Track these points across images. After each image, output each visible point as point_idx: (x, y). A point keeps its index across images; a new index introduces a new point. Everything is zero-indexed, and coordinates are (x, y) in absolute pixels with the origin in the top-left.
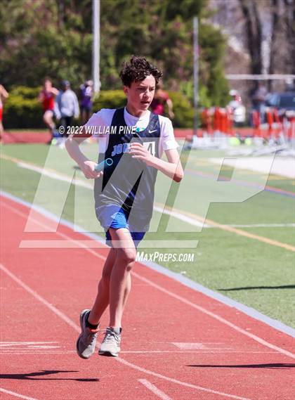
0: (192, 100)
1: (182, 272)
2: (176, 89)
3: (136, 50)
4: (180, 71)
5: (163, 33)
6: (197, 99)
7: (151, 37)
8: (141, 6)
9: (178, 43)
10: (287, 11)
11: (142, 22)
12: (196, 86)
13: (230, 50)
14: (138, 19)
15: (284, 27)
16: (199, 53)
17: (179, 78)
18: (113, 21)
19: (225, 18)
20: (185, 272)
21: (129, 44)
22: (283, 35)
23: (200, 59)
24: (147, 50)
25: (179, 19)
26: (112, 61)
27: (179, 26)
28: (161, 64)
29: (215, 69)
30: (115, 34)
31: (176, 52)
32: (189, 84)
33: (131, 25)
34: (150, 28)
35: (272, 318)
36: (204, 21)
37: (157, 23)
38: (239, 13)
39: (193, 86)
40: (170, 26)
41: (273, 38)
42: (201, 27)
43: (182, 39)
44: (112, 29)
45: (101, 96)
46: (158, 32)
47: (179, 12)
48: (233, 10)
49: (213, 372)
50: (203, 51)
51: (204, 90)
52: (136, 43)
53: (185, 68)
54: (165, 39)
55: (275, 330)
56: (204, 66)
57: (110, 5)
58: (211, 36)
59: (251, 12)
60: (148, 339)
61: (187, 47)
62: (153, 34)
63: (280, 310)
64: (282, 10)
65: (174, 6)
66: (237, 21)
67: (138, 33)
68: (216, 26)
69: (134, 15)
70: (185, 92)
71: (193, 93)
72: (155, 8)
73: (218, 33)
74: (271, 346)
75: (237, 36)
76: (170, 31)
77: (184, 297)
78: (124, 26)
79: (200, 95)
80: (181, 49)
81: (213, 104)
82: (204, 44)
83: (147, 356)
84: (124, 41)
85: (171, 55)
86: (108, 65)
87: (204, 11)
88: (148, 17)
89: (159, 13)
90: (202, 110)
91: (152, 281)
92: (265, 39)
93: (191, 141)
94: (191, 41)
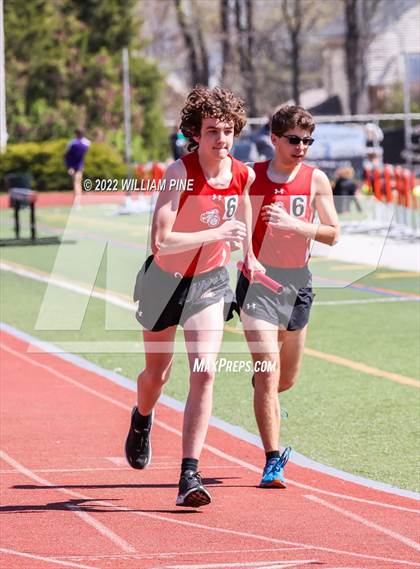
0: (123, 153)
1: (116, 370)
2: (104, 139)
3: (51, 92)
4: (107, 118)
5: (85, 70)
6: (130, 152)
7: (70, 75)
8: (56, 37)
9: (104, 81)
10: (240, 38)
11: (58, 56)
12: (128, 135)
13: (170, 90)
14: (52, 52)
15: (238, 58)
16: (131, 93)
17: (105, 127)
18: (21, 56)
19: (163, 48)
20: (120, 369)
21: (42, 85)
22: (237, 68)
23: (131, 102)
24: (65, 92)
25: (104, 52)
26: (21, 107)
27: (104, 60)
28: (83, 108)
29: (152, 114)
30: (24, 73)
31: (102, 93)
32: (120, 133)
33: (44, 61)
34: (68, 64)
35: (232, 424)
36: (135, 54)
37: (76, 58)
38: (180, 42)
39: (124, 137)
40: (94, 60)
41: (224, 72)
42: (132, 61)
43: (109, 78)
44: (20, 66)
45: (8, 151)
46: (78, 68)
47: (104, 43)
48: (173, 38)
49: (159, 493)
50: (135, 91)
51: (139, 140)
52: (51, 83)
53: (114, 114)
54: (87, 77)
55: (236, 438)
56: (138, 110)
57: (16, 37)
58: (144, 72)
59: (195, 40)
60: (76, 454)
61: (115, 87)
62: (72, 70)
63: (241, 415)
64: (233, 38)
65: (97, 35)
66: (178, 52)
67: (52, 70)
68: (150, 60)
69: (47, 48)
70: (114, 144)
71: (124, 145)
72: (73, 39)
73: (154, 69)
74: (231, 459)
75: (178, 71)
76: (94, 67)
77: (119, 400)
78: (34, 63)
79: (133, 147)
80: (108, 89)
81: (151, 158)
82: (136, 83)
83: (75, 475)
84: (35, 81)
85: (96, 97)
86: (16, 112)
87: (135, 41)
88: (64, 50)
89: (79, 44)
90: (136, 166)
91: (79, 381)
92: (213, 74)
93: (123, 205)
94: (121, 79)
